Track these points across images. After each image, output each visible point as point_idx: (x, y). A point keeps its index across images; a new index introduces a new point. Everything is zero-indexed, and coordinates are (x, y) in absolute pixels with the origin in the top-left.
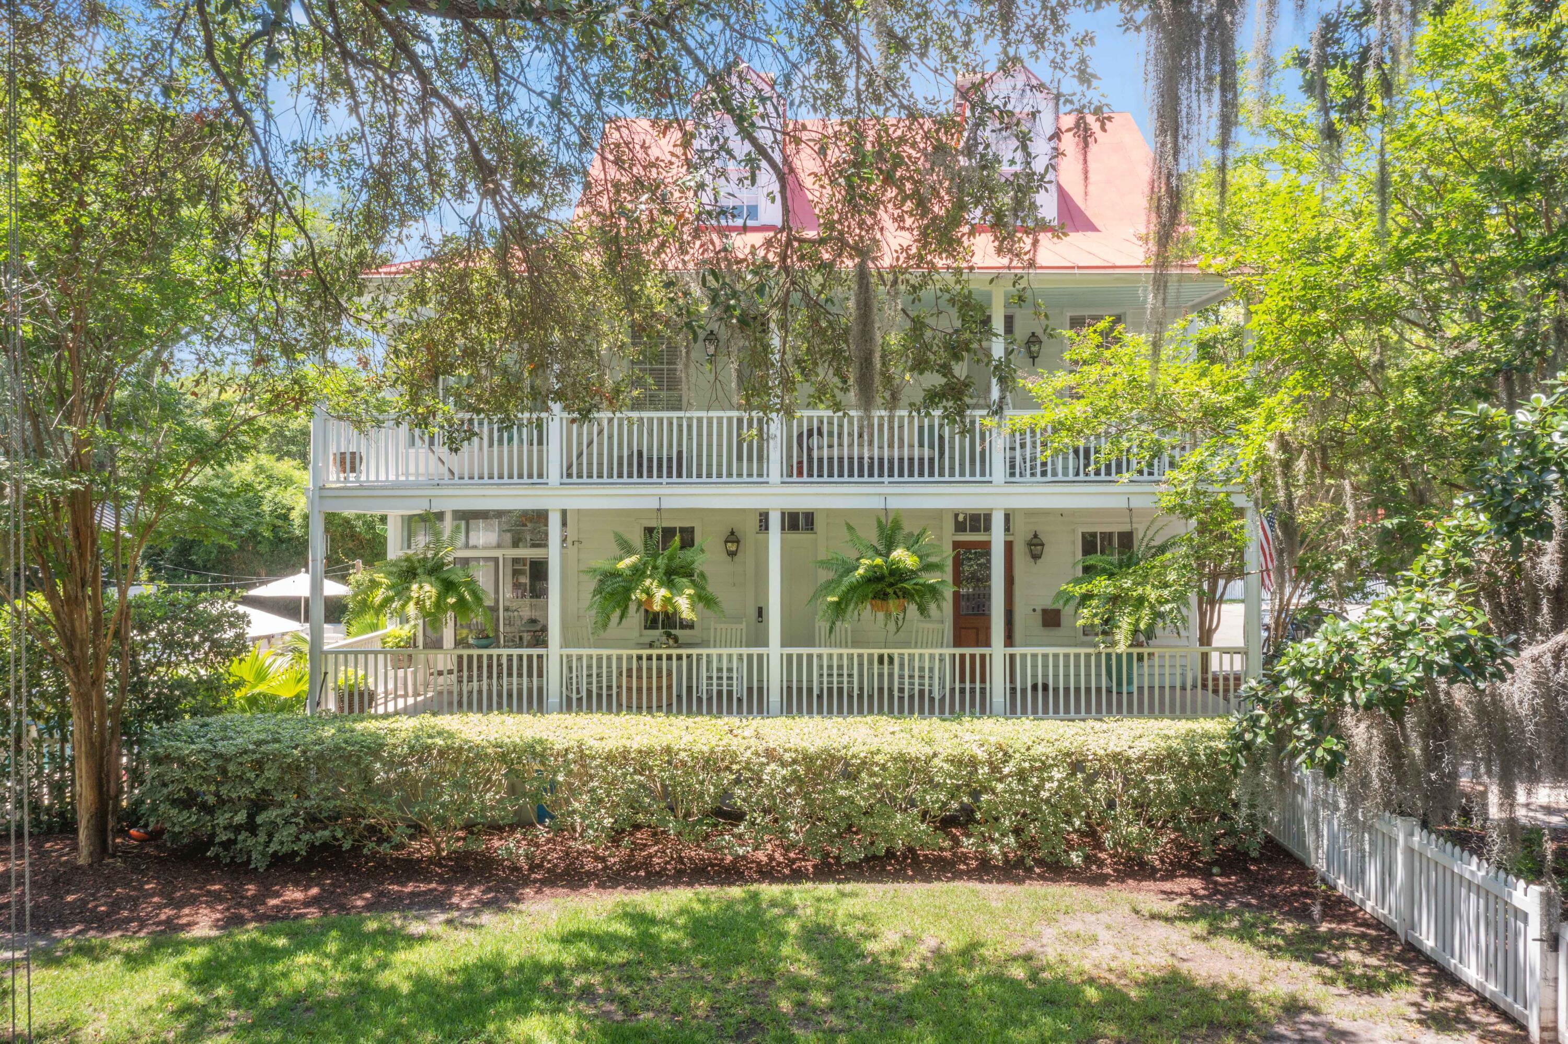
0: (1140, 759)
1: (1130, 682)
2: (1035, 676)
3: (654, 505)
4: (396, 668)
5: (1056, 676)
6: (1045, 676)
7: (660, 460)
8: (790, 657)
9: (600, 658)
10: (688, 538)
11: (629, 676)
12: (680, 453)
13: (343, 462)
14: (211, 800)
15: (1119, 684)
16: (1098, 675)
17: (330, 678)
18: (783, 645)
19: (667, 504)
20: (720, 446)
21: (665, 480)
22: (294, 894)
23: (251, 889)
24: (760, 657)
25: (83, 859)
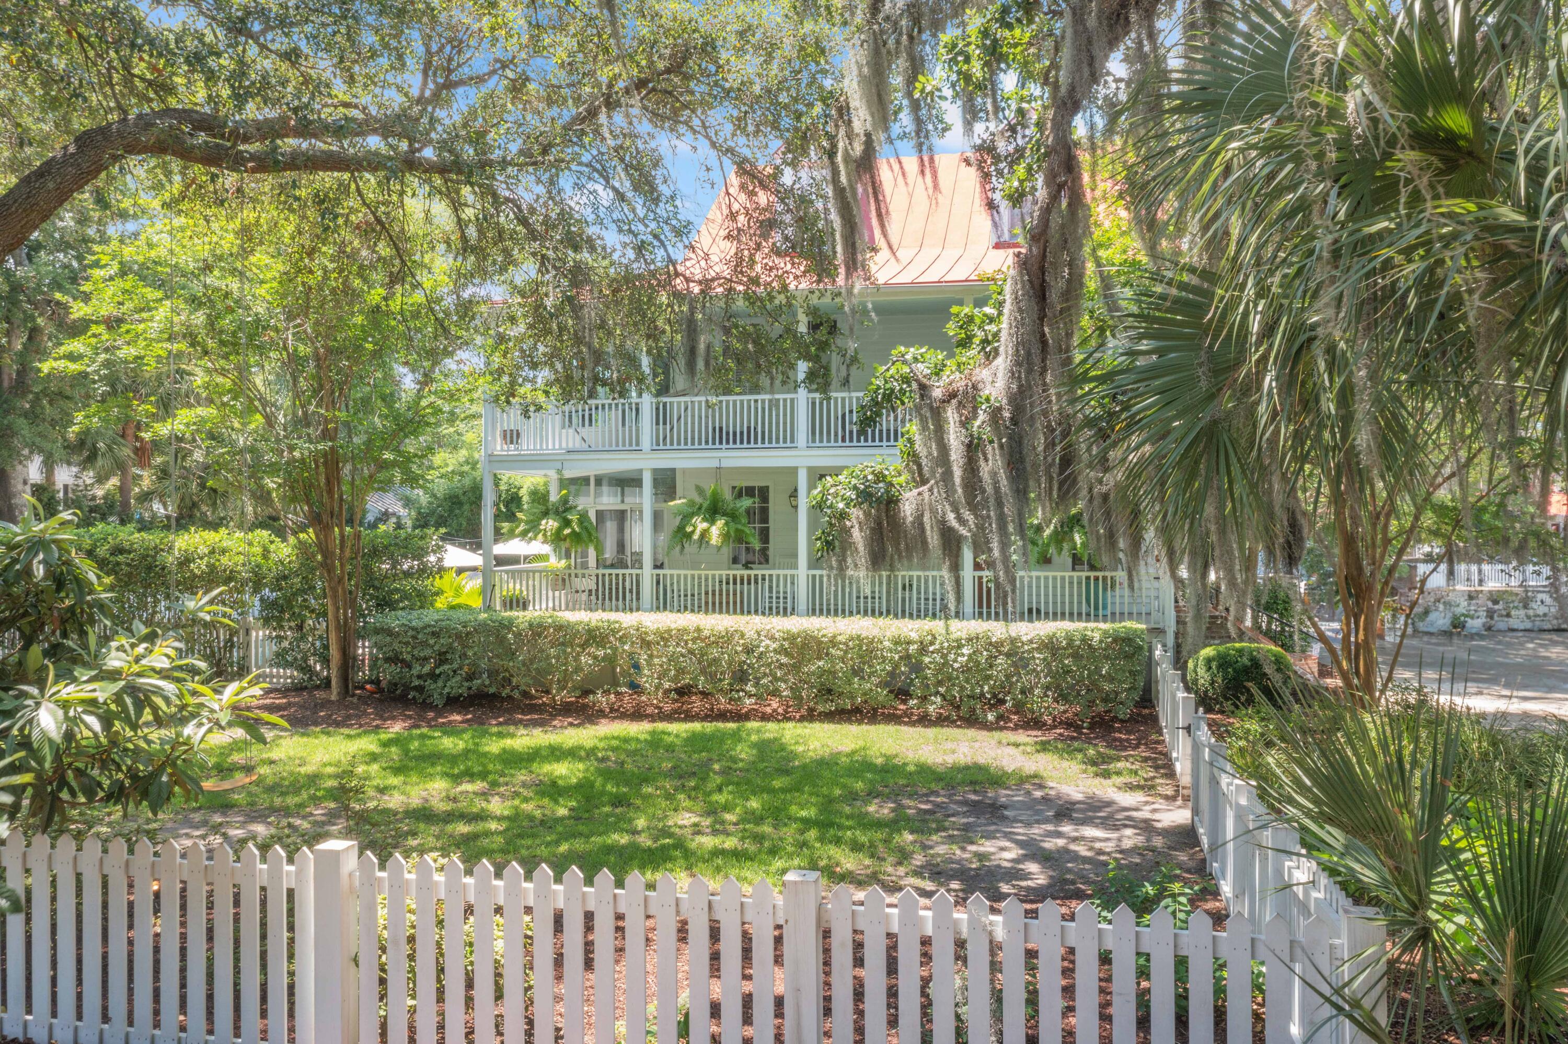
0: (1031, 642)
1: (1105, 607)
2: (1030, 602)
3: (715, 464)
4: (554, 590)
5: (1047, 603)
6: (1038, 603)
7: (735, 434)
8: (814, 577)
9: (686, 577)
10: (763, 493)
11: (714, 594)
12: (749, 428)
13: (505, 437)
14: (408, 657)
15: (1096, 608)
16: (1080, 603)
17: (497, 588)
18: (809, 568)
19: (726, 464)
20: (785, 423)
21: (724, 446)
22: (457, 718)
23: (431, 715)
24: (793, 576)
25: (334, 697)
